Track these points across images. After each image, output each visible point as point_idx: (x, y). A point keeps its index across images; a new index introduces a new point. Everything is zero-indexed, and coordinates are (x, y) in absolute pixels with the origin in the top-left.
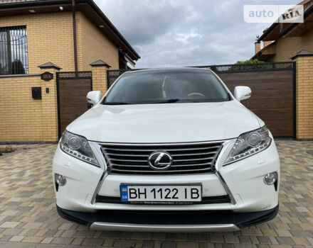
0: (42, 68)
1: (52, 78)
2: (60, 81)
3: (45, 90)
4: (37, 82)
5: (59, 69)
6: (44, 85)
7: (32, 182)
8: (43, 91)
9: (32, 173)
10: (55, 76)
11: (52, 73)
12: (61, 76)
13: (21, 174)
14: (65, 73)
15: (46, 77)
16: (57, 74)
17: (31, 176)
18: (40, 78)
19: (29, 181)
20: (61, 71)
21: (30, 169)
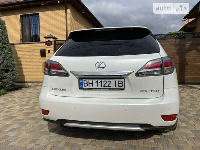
0: (46, 38)
1: (52, 44)
2: (56, 46)
3: (48, 51)
4: (43, 46)
5: (56, 38)
6: (47, 48)
7: (33, 107)
8: (47, 52)
9: (35, 101)
10: (53, 43)
11: (52, 41)
12: (57, 42)
13: (28, 101)
14: (59, 41)
15: (48, 43)
16: (55, 41)
17: (34, 103)
18: (45, 44)
19: (31, 106)
20: (57, 40)
21: (34, 98)
